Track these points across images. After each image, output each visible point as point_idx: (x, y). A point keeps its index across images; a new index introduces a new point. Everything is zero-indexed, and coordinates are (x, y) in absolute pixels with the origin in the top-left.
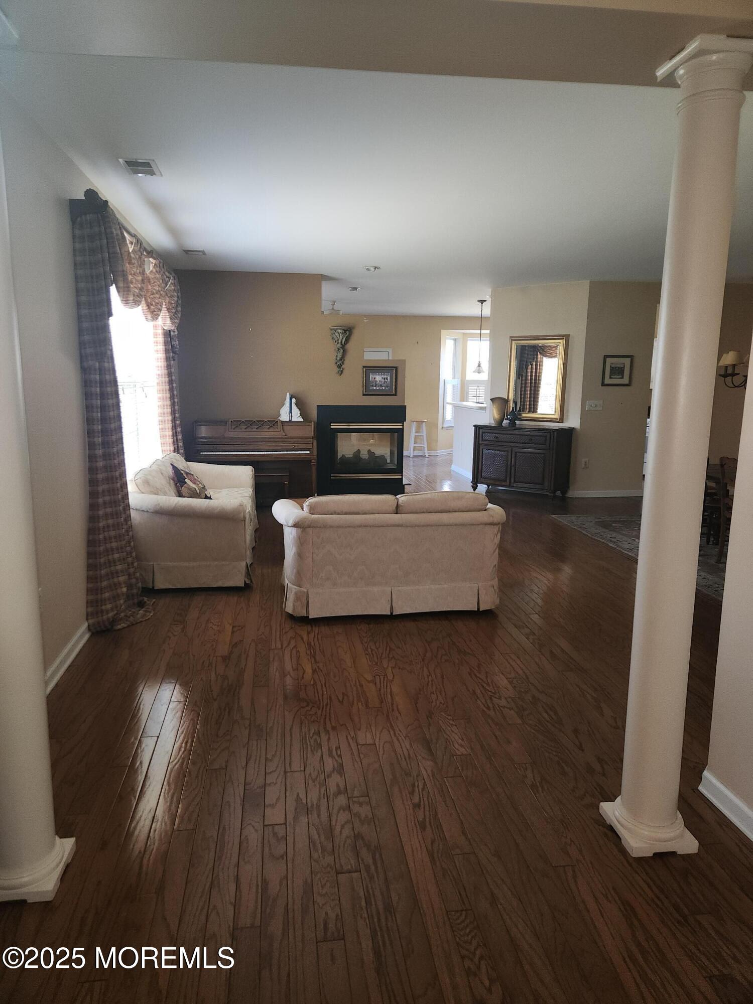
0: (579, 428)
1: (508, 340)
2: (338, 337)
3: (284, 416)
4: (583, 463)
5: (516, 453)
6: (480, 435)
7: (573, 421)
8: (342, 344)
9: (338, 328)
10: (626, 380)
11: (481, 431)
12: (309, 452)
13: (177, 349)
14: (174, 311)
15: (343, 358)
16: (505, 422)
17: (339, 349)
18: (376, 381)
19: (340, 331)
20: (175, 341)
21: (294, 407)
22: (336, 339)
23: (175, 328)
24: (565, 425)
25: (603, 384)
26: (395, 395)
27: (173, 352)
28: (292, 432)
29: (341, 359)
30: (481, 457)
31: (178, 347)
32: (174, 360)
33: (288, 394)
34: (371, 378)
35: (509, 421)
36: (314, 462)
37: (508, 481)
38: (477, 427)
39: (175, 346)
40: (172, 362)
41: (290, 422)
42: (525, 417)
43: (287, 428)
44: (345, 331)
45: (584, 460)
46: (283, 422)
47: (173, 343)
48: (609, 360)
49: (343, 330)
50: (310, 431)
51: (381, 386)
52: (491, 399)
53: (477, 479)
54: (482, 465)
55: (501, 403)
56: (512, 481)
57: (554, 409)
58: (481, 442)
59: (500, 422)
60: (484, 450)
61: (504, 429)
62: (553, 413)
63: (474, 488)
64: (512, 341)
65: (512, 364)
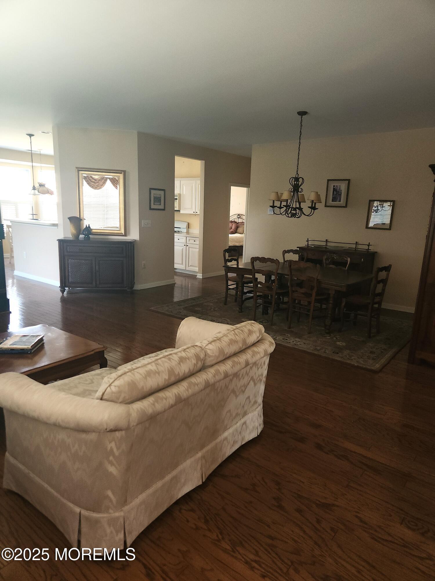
0: (139, 240)
1: (75, 171)
4: (143, 265)
5: (98, 260)
6: (65, 249)
7: (134, 235)
10: (162, 207)
11: (65, 245)
16: (82, 236)
24: (129, 238)
25: (151, 209)
30: (66, 267)
35: (84, 236)
37: (94, 283)
38: (61, 242)
42: (96, 232)
45: (143, 262)
48: (152, 192)
52: (68, 218)
53: (65, 283)
54: (68, 272)
55: (76, 221)
56: (98, 283)
57: (118, 226)
58: (66, 254)
59: (77, 236)
60: (69, 260)
61: (81, 242)
62: (118, 229)
63: (63, 291)
64: (78, 171)
65: (81, 189)
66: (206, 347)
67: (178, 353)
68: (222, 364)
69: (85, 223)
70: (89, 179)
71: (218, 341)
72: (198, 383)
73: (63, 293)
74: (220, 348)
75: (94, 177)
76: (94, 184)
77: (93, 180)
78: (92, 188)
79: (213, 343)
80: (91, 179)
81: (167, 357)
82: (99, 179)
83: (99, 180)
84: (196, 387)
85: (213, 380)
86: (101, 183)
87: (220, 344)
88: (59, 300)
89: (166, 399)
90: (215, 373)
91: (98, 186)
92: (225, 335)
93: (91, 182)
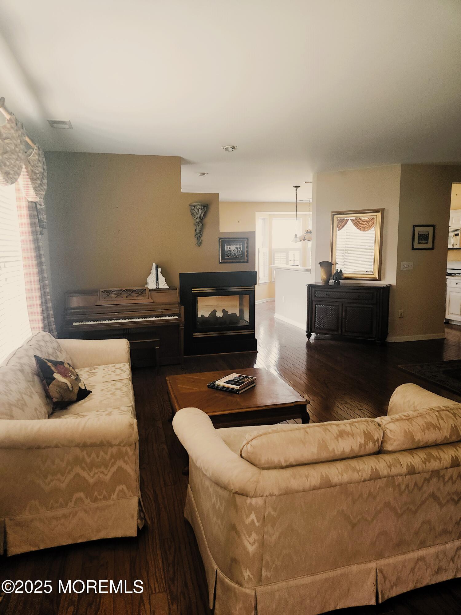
0: (396, 285)
1: (330, 215)
2: (198, 212)
3: (151, 285)
4: (399, 314)
5: (346, 307)
6: (313, 294)
7: (390, 280)
8: (201, 219)
9: (197, 204)
10: (429, 246)
11: (313, 290)
12: (176, 317)
13: (44, 223)
14: (39, 182)
15: (201, 232)
16: (331, 281)
17: (198, 223)
18: (230, 251)
19: (199, 207)
20: (42, 215)
21: (160, 275)
22: (196, 214)
23: (42, 200)
24: (383, 283)
25: (413, 249)
26: (247, 262)
27: (40, 226)
28: (159, 299)
29: (200, 232)
30: (314, 312)
31: (46, 221)
32: (42, 234)
33: (154, 264)
34: (226, 248)
35: (334, 281)
36: (182, 327)
37: (340, 330)
38: (310, 287)
39: (43, 220)
40: (40, 236)
41: (157, 289)
42: (347, 277)
43: (154, 295)
44: (204, 206)
45: (400, 311)
46: (151, 290)
47: (40, 217)
48: (417, 229)
49: (202, 206)
50: (175, 297)
51: (235, 255)
52: (319, 263)
53: (311, 329)
54: (315, 318)
55: (327, 266)
56: (344, 330)
57: (372, 270)
58: (313, 299)
59: (327, 281)
60: (316, 305)
61: (331, 287)
62: (371, 273)
63: (309, 336)
64: (334, 215)
65: (334, 234)
66: (385, 426)
67: (340, 425)
68: (409, 455)
69: (337, 268)
70: (358, 222)
71: (407, 421)
72: (360, 469)
73: (309, 338)
74: (407, 431)
75: (363, 218)
76: (362, 225)
77: (362, 222)
78: (360, 230)
79: (397, 423)
80: (360, 221)
81: (323, 427)
82: (369, 219)
83: (369, 221)
84: (356, 473)
85: (385, 471)
86: (370, 224)
87: (409, 426)
88: (305, 346)
89: (307, 477)
90: (391, 462)
91: (366, 227)
92: (421, 415)
93: (359, 224)
